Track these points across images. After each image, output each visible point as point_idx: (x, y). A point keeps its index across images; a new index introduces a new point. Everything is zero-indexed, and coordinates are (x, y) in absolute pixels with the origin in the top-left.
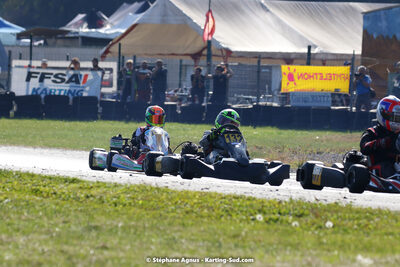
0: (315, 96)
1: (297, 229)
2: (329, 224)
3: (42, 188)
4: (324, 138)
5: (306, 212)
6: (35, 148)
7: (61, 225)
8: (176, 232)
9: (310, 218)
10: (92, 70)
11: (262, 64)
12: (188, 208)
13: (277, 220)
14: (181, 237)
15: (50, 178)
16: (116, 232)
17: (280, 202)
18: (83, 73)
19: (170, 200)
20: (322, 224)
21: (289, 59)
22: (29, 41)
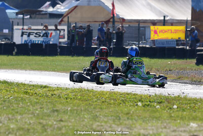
0: (168, 41)
1: (159, 109)
2: (175, 107)
3: (29, 91)
4: (173, 63)
5: (163, 101)
6: (26, 70)
7: (39, 110)
8: (97, 112)
9: (166, 104)
10: (54, 30)
11: (140, 26)
12: (104, 100)
13: (149, 105)
14: (100, 115)
15: (33, 86)
16: (67, 113)
17: (150, 96)
18: (50, 32)
19: (94, 96)
20: (171, 107)
21: (154, 23)
22: (22, 16)
